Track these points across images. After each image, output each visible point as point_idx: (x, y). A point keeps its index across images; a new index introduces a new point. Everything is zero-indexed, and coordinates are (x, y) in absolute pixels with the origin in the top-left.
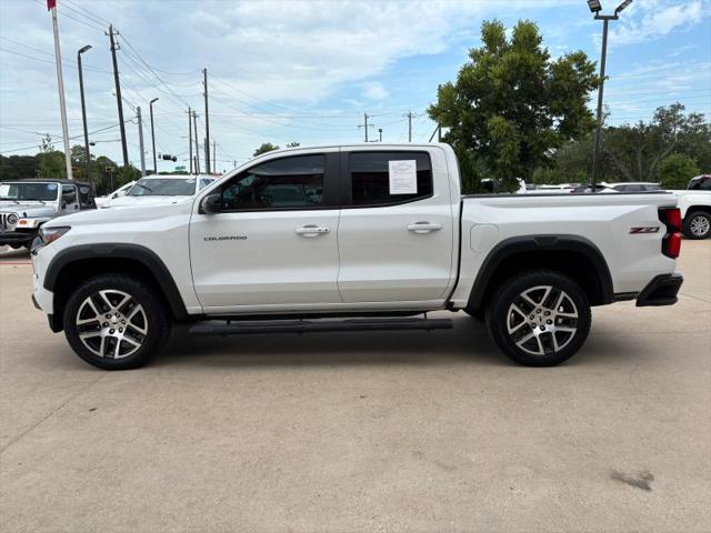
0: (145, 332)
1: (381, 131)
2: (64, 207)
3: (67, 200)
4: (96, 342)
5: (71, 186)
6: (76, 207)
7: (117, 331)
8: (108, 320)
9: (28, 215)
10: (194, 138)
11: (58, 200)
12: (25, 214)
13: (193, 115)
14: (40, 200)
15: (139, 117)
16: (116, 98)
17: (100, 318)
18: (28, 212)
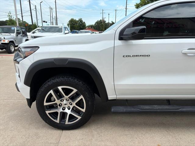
0: (84, 110)
1: (109, 14)
2: (17, 36)
3: (18, 33)
4: (55, 115)
5: (19, 29)
6: (21, 36)
7: (67, 109)
8: (62, 103)
9: (5, 38)
10: (51, 16)
11: (15, 33)
12: (4, 38)
13: (51, 9)
14: (9, 33)
15: (36, 8)
16: (29, 2)
17: (58, 102)
18: (5, 37)
